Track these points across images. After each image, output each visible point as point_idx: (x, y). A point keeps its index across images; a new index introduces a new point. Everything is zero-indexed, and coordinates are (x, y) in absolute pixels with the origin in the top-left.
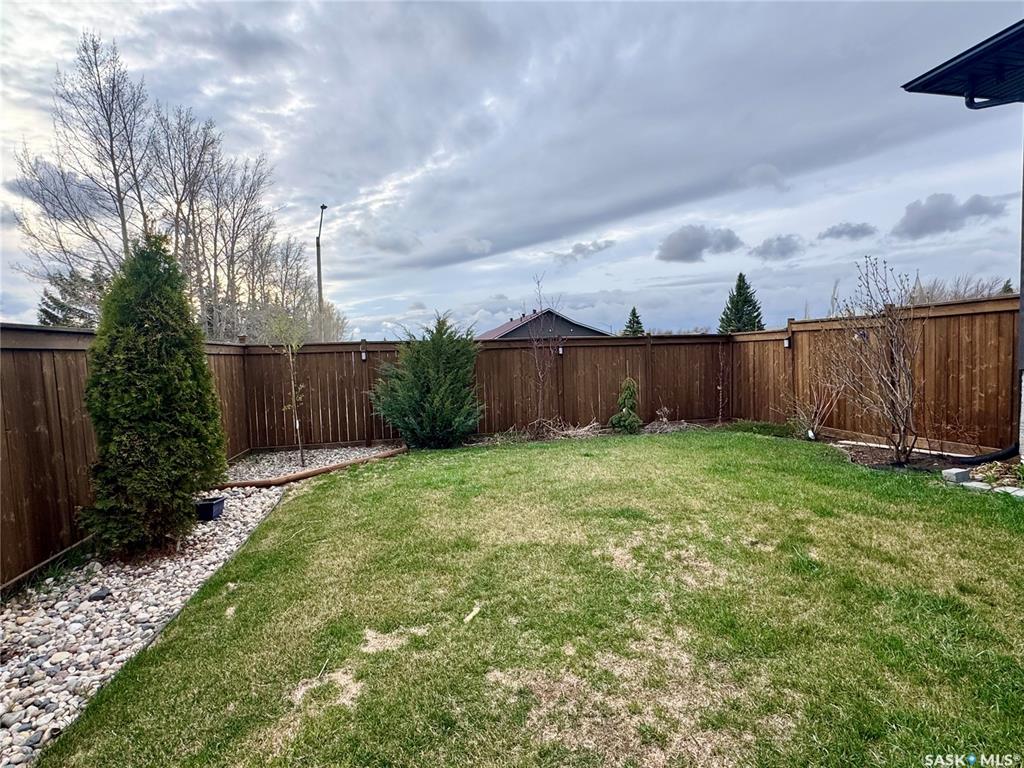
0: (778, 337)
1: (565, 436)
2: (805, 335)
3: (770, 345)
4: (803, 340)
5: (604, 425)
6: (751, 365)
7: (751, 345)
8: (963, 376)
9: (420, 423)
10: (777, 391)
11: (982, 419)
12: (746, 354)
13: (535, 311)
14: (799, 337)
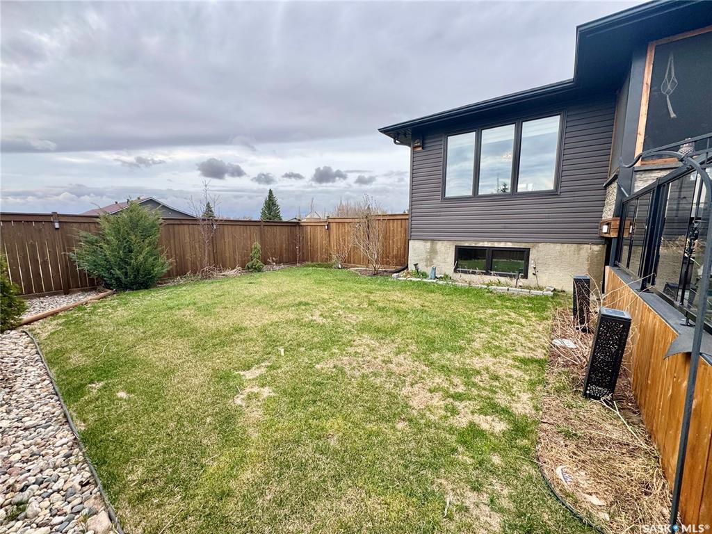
0: (322, 224)
1: (224, 275)
2: (334, 224)
3: (319, 227)
4: (333, 226)
5: (243, 267)
6: (309, 237)
7: (309, 227)
8: (391, 242)
9: (126, 274)
10: (322, 249)
11: (396, 257)
12: (306, 231)
13: (139, 198)
14: (331, 224)
